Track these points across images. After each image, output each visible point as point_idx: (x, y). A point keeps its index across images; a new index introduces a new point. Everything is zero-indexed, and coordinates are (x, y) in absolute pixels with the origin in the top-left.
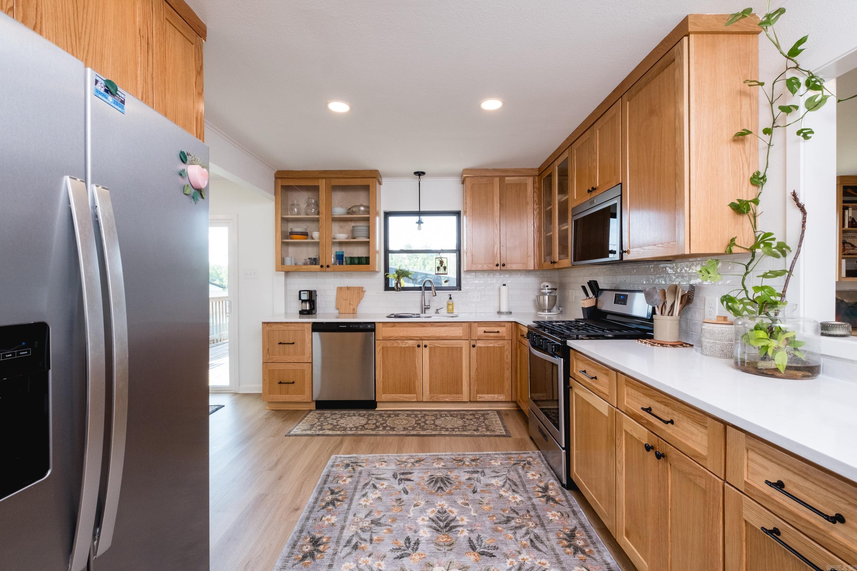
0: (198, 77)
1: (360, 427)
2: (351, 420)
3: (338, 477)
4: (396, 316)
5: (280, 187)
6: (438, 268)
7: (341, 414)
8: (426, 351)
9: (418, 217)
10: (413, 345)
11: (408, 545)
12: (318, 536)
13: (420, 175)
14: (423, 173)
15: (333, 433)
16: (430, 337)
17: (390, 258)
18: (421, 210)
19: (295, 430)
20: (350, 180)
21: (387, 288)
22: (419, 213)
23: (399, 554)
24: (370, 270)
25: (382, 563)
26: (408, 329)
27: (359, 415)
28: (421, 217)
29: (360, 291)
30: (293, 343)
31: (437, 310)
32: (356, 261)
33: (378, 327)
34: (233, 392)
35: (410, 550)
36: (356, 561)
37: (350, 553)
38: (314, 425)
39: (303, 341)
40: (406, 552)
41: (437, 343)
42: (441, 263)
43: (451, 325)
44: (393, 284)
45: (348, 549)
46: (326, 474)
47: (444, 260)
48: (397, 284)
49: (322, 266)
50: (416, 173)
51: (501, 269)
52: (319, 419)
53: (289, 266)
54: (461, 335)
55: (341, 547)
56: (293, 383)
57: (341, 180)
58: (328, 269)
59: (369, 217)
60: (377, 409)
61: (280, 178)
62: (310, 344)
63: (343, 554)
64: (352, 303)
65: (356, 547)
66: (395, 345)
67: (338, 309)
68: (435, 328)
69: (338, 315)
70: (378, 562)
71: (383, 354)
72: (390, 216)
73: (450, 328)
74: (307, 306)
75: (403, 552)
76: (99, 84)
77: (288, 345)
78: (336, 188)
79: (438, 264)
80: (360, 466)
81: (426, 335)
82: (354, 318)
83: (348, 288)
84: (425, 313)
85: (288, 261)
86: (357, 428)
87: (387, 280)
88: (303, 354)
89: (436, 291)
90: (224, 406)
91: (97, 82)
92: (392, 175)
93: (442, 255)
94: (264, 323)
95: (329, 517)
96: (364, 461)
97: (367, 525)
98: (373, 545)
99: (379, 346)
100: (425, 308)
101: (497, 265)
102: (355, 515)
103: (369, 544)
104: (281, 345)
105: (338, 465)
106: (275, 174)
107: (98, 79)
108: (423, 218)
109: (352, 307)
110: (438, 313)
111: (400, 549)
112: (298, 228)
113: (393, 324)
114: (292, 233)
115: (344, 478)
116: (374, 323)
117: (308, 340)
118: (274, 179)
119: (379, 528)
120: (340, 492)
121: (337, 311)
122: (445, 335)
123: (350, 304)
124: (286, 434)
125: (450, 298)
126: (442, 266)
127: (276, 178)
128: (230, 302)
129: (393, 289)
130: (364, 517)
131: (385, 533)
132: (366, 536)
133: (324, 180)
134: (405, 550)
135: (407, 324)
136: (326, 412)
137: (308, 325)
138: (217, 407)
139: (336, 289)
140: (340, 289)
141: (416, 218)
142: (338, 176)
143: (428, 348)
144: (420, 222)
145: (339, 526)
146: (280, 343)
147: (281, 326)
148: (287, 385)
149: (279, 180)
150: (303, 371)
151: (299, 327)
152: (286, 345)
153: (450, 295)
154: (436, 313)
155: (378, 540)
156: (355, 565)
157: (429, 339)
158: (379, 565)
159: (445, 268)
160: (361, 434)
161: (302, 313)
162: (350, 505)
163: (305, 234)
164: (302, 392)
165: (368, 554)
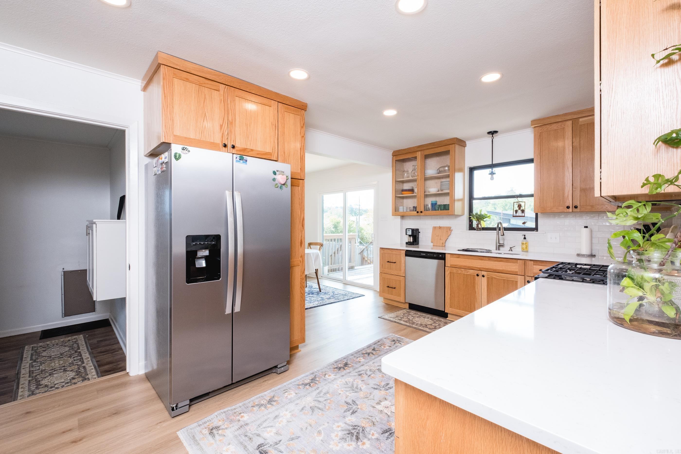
0: (302, 129)
1: (424, 325)
2: (424, 320)
3: (383, 344)
4: (464, 250)
5: (395, 161)
6: (516, 211)
7: (420, 315)
8: (484, 280)
9: (491, 169)
10: (474, 274)
11: (385, 386)
12: (349, 363)
13: (493, 134)
14: (496, 132)
15: (404, 323)
16: (488, 269)
17: (474, 204)
18: (493, 163)
19: (386, 316)
20: (436, 149)
21: (471, 228)
22: (492, 166)
23: (376, 387)
24: (450, 214)
25: (364, 386)
26: (470, 261)
27: (431, 319)
28: (494, 169)
29: (449, 230)
30: (395, 263)
31: (511, 248)
32: (442, 208)
33: (447, 257)
34: (375, 290)
35: (383, 388)
36: (354, 380)
37: (355, 376)
38: (398, 316)
39: (400, 262)
40: (381, 388)
41: (494, 275)
42: (520, 206)
43: (507, 261)
44: (475, 225)
45: (356, 374)
46: (378, 340)
47: (523, 204)
48: (478, 225)
49: (418, 212)
50: (489, 133)
51: (574, 211)
52: (404, 314)
53: (402, 212)
54: (517, 270)
55: (354, 372)
56: (395, 288)
57: (430, 150)
58: (421, 214)
59: (449, 175)
60: (447, 319)
61: (395, 155)
62: (404, 264)
63: (353, 374)
64: (442, 239)
65: (360, 375)
66: (460, 272)
67: (432, 242)
68: (492, 262)
69: (432, 246)
70: (363, 385)
71: (450, 277)
72: (474, 170)
73: (506, 264)
74: (411, 240)
75: (379, 388)
76: (237, 158)
77: (392, 263)
78: (427, 157)
79: (516, 208)
80: (400, 343)
81: (485, 267)
82: (443, 250)
83: (440, 228)
84: (499, 250)
85: (401, 209)
86: (421, 325)
87: (471, 222)
88: (400, 270)
89: (504, 232)
90: (364, 296)
91: (236, 158)
92: (472, 138)
93: (520, 199)
94: (381, 248)
95: (361, 358)
96: (405, 342)
97: (375, 369)
98: (368, 378)
99: (447, 271)
100: (500, 246)
101: (568, 207)
102: (373, 363)
103: (367, 377)
104: (389, 263)
105: (389, 339)
106: (392, 153)
107: (237, 157)
108: (496, 170)
109: (441, 242)
110: (511, 251)
111: (379, 386)
112: (407, 186)
113: (458, 256)
114: (403, 190)
115: (386, 346)
116: (445, 254)
117: (403, 262)
118: (392, 156)
119: (379, 373)
120: (377, 351)
121: (432, 244)
122: (501, 269)
123: (440, 239)
124: (379, 316)
125: (525, 238)
126: (519, 209)
127: (393, 156)
128: (374, 235)
129: (474, 229)
130: (376, 366)
131: (380, 376)
132: (369, 373)
133: (420, 152)
134: (381, 387)
135: (470, 257)
136: (412, 311)
137: (403, 251)
138: (361, 295)
139: (432, 228)
140: (435, 228)
141: (488, 171)
142: (429, 147)
143: (485, 278)
144: (492, 173)
145: (362, 363)
146: (388, 262)
147: (389, 251)
148: (392, 288)
149: (395, 157)
150: (400, 281)
151: (398, 252)
152: (391, 263)
153: (525, 235)
154: (510, 250)
155: (373, 377)
156: (352, 381)
157: (487, 270)
158: (362, 386)
159: (523, 211)
160: (420, 329)
161: (408, 243)
162: (375, 358)
163: (412, 190)
164: (399, 295)
165: (362, 380)
